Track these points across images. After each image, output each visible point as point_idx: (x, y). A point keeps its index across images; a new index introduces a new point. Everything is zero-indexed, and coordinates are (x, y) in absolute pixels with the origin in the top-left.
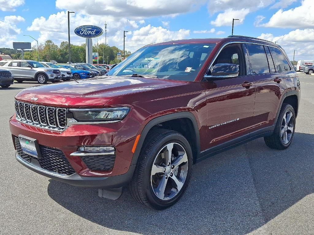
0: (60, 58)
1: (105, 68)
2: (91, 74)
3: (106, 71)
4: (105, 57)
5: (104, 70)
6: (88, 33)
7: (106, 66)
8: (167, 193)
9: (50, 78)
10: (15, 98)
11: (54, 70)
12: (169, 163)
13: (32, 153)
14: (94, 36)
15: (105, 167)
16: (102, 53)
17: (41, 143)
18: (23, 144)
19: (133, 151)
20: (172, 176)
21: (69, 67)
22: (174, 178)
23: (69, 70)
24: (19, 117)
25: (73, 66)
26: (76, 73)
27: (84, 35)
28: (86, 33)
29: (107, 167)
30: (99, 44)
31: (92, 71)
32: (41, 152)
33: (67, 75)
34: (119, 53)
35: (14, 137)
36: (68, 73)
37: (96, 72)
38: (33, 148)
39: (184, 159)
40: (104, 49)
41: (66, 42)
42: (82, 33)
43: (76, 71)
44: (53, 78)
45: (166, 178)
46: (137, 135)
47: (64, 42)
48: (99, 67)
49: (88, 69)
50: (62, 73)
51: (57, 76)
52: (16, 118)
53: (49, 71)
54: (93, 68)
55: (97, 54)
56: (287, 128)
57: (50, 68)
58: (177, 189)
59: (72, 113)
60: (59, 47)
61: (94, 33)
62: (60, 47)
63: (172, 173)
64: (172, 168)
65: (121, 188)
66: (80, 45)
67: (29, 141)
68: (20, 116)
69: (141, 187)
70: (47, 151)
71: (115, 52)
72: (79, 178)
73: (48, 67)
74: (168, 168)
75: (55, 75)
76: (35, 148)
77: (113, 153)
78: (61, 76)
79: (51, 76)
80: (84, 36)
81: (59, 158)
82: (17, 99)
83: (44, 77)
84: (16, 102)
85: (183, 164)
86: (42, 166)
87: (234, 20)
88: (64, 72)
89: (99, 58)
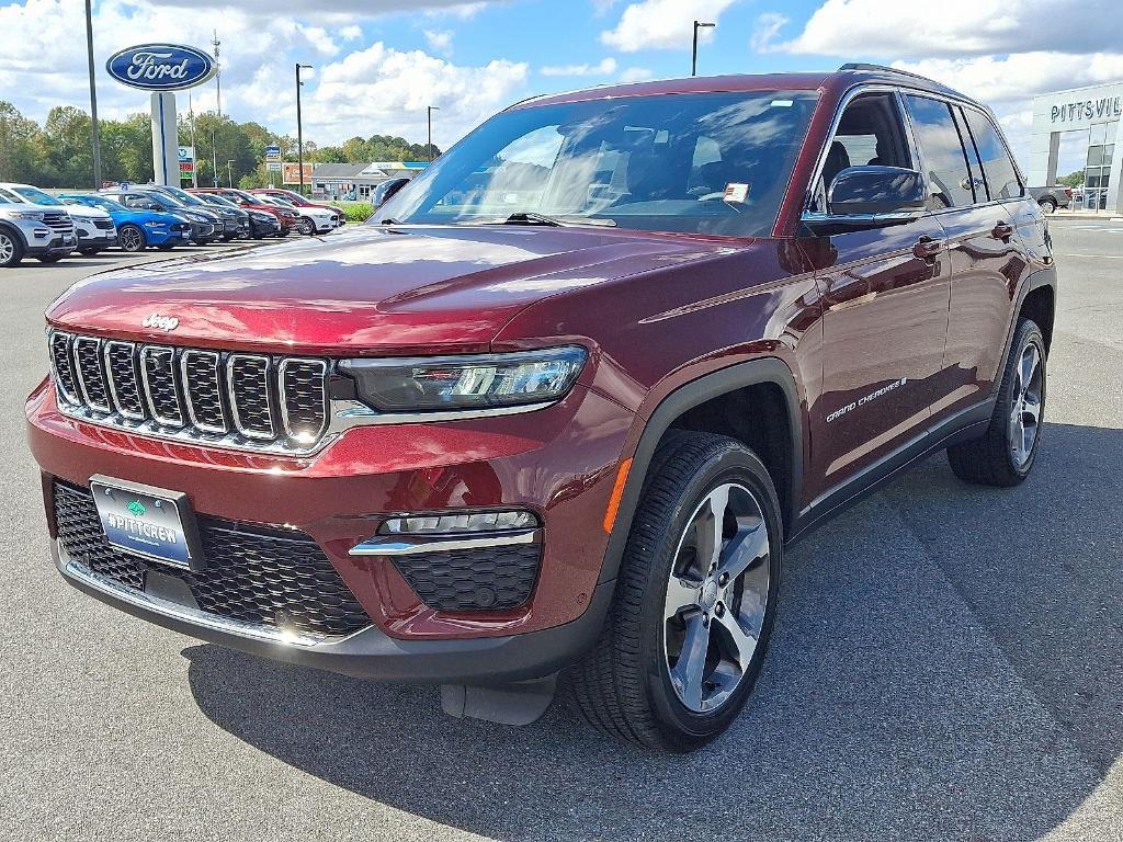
0: (47, 167)
1: (233, 201)
2: (187, 227)
3: (242, 214)
4: (221, 162)
5: (234, 212)
6: (159, 73)
7: (238, 194)
8: (710, 686)
9: (32, 242)
10: (50, 322)
11: (46, 215)
12: (714, 565)
13: (165, 549)
14: (182, 83)
15: (496, 595)
16: (207, 146)
17: (206, 507)
18: (112, 515)
19: (608, 524)
20: (720, 614)
21: (99, 201)
22: (728, 621)
23: (100, 212)
24: (77, 402)
25: (116, 199)
26: (128, 223)
27: (142, 79)
28: (152, 73)
29: (504, 597)
30: (196, 114)
31: (189, 213)
32: (206, 545)
33: (95, 233)
34: (273, 149)
35: (51, 484)
36: (101, 224)
37: (203, 220)
38: (171, 531)
39: (758, 544)
40: (216, 131)
41: (67, 109)
42: (134, 72)
43: (127, 215)
44: (44, 243)
45: (706, 624)
46: (621, 461)
47: (60, 110)
48: (211, 199)
49: (172, 207)
50: (77, 225)
51: (59, 236)
52: (60, 405)
53: (30, 216)
54: (188, 202)
55: (190, 152)
56: (1024, 408)
57: (29, 206)
58: (737, 664)
59: (353, 378)
60: (42, 126)
61: (180, 72)
62: (48, 125)
63: (720, 603)
64: (722, 585)
65: (553, 678)
66: (122, 120)
67: (148, 500)
68: (81, 397)
69: (630, 670)
70: (235, 539)
71: (255, 142)
72: (386, 646)
73: (21, 202)
74: (708, 585)
75: (52, 234)
76: (180, 532)
77: (528, 538)
78: (73, 234)
79: (37, 236)
80: (143, 83)
81: (296, 569)
82: (57, 326)
83: (7, 240)
84: (58, 338)
85: (757, 563)
86: (202, 604)
87: (696, 24)
88: (84, 219)
89: (197, 164)
